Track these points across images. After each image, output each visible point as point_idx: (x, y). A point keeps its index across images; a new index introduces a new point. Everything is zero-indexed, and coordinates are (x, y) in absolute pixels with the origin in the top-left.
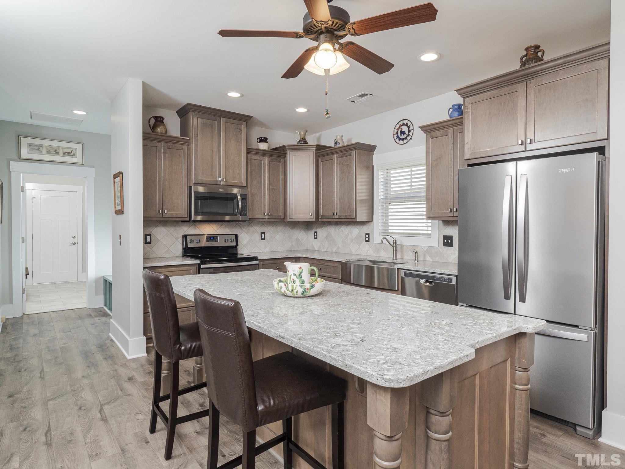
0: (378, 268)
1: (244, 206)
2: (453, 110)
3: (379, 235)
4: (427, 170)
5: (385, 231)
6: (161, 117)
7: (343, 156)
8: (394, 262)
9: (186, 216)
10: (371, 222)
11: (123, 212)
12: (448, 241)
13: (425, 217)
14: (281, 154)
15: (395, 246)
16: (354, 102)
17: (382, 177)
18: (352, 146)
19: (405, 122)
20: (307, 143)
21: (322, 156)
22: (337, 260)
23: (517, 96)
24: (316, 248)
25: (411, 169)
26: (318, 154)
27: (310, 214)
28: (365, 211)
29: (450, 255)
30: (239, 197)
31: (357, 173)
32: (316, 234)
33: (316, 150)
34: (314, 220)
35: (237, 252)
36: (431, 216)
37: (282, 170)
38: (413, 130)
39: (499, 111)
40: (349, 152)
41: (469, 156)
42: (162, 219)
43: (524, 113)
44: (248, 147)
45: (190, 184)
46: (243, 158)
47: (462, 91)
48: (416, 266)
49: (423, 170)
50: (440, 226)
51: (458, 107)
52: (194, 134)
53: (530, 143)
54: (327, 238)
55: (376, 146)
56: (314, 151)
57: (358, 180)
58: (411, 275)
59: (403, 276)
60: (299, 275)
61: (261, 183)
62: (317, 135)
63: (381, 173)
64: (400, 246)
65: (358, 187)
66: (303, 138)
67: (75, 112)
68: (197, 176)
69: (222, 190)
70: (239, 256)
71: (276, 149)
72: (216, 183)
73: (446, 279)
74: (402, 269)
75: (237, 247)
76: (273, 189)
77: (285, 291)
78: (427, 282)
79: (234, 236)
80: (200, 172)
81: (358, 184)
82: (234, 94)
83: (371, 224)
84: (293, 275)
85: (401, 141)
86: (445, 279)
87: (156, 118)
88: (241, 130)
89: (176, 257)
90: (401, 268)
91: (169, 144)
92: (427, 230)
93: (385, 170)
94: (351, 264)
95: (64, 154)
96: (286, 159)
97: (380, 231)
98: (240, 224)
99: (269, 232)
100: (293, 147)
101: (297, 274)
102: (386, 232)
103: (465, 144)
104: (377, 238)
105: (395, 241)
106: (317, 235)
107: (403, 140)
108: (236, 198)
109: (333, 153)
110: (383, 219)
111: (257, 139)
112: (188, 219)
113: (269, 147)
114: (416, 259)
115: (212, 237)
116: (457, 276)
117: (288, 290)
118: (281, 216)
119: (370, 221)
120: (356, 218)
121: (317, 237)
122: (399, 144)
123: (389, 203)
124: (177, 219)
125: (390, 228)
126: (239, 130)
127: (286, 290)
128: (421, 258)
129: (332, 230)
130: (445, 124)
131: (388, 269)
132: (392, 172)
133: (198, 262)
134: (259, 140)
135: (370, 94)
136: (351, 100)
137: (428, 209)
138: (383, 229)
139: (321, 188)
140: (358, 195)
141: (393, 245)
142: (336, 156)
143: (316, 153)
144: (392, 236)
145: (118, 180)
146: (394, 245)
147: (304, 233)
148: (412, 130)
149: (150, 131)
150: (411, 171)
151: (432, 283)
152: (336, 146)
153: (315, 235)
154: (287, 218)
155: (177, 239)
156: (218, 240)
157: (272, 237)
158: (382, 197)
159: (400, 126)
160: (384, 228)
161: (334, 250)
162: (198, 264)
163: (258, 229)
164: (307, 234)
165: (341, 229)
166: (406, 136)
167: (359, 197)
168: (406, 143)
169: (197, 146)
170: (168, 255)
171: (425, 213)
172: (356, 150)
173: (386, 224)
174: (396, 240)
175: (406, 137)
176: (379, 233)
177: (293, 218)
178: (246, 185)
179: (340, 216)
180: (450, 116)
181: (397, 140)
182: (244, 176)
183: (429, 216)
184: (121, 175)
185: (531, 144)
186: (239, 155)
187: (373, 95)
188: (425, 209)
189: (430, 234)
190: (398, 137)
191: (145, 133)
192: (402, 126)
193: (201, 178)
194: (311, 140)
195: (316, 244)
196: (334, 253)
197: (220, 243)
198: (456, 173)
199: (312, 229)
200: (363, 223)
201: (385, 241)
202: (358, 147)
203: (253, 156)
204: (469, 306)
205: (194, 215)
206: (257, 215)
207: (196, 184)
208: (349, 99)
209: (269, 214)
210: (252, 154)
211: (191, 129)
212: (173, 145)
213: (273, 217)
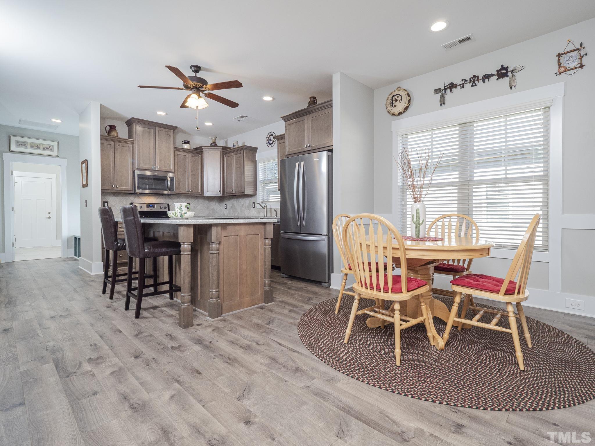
1: (172, 184)
4: (278, 162)
6: (114, 126)
9: (132, 190)
11: (88, 185)
14: (199, 152)
16: (239, 121)
18: (242, 148)
19: (272, 133)
20: (217, 145)
21: (226, 153)
23: (305, 122)
24: (226, 215)
26: (224, 152)
27: (219, 191)
28: (252, 189)
30: (169, 179)
31: (245, 164)
34: (222, 195)
37: (200, 162)
40: (240, 151)
41: (287, 153)
42: (114, 191)
44: (175, 147)
45: (134, 170)
46: (172, 153)
47: (284, 118)
52: (137, 137)
53: (309, 147)
54: (232, 207)
55: (258, 148)
56: (221, 150)
57: (246, 169)
61: (185, 170)
62: (225, 140)
63: (261, 164)
64: (268, 209)
66: (213, 142)
67: (53, 120)
68: (138, 165)
69: (156, 174)
71: (196, 149)
72: (152, 169)
76: (193, 175)
79: (167, 205)
80: (141, 161)
81: (245, 171)
82: (161, 113)
83: (256, 196)
87: (111, 126)
88: (170, 135)
91: (119, 143)
93: (263, 163)
95: (44, 148)
96: (203, 155)
97: (260, 201)
98: (171, 197)
99: (193, 203)
101: (179, 207)
103: (286, 146)
105: (266, 206)
106: (226, 206)
107: (271, 144)
108: (166, 179)
109: (232, 152)
110: (262, 193)
112: (133, 192)
113: (190, 147)
114: (276, 215)
115: (151, 205)
118: (199, 192)
119: (254, 195)
120: (244, 192)
122: (269, 147)
123: (265, 183)
124: (126, 192)
126: (168, 136)
127: (172, 215)
129: (234, 202)
134: (183, 142)
135: (246, 116)
136: (237, 119)
137: (279, 186)
139: (225, 174)
140: (245, 178)
142: (234, 154)
143: (222, 152)
144: (264, 204)
145: (84, 165)
146: (265, 208)
149: (106, 135)
152: (233, 147)
154: (204, 194)
156: (155, 207)
157: (194, 207)
158: (261, 179)
159: (270, 136)
161: (236, 215)
163: (185, 201)
164: (220, 205)
168: (273, 146)
169: (139, 145)
172: (245, 150)
175: (272, 142)
177: (208, 194)
178: (173, 171)
179: (236, 192)
181: (268, 144)
182: (172, 165)
184: (86, 162)
186: (169, 152)
187: (248, 117)
190: (268, 142)
191: (103, 136)
193: (142, 166)
197: (157, 209)
199: (222, 201)
200: (250, 196)
202: (246, 148)
203: (179, 153)
204: (286, 232)
205: (137, 189)
206: (182, 191)
207: (138, 169)
208: (235, 119)
209: (191, 191)
210: (178, 151)
211: (135, 134)
212: (122, 144)
213: (194, 193)
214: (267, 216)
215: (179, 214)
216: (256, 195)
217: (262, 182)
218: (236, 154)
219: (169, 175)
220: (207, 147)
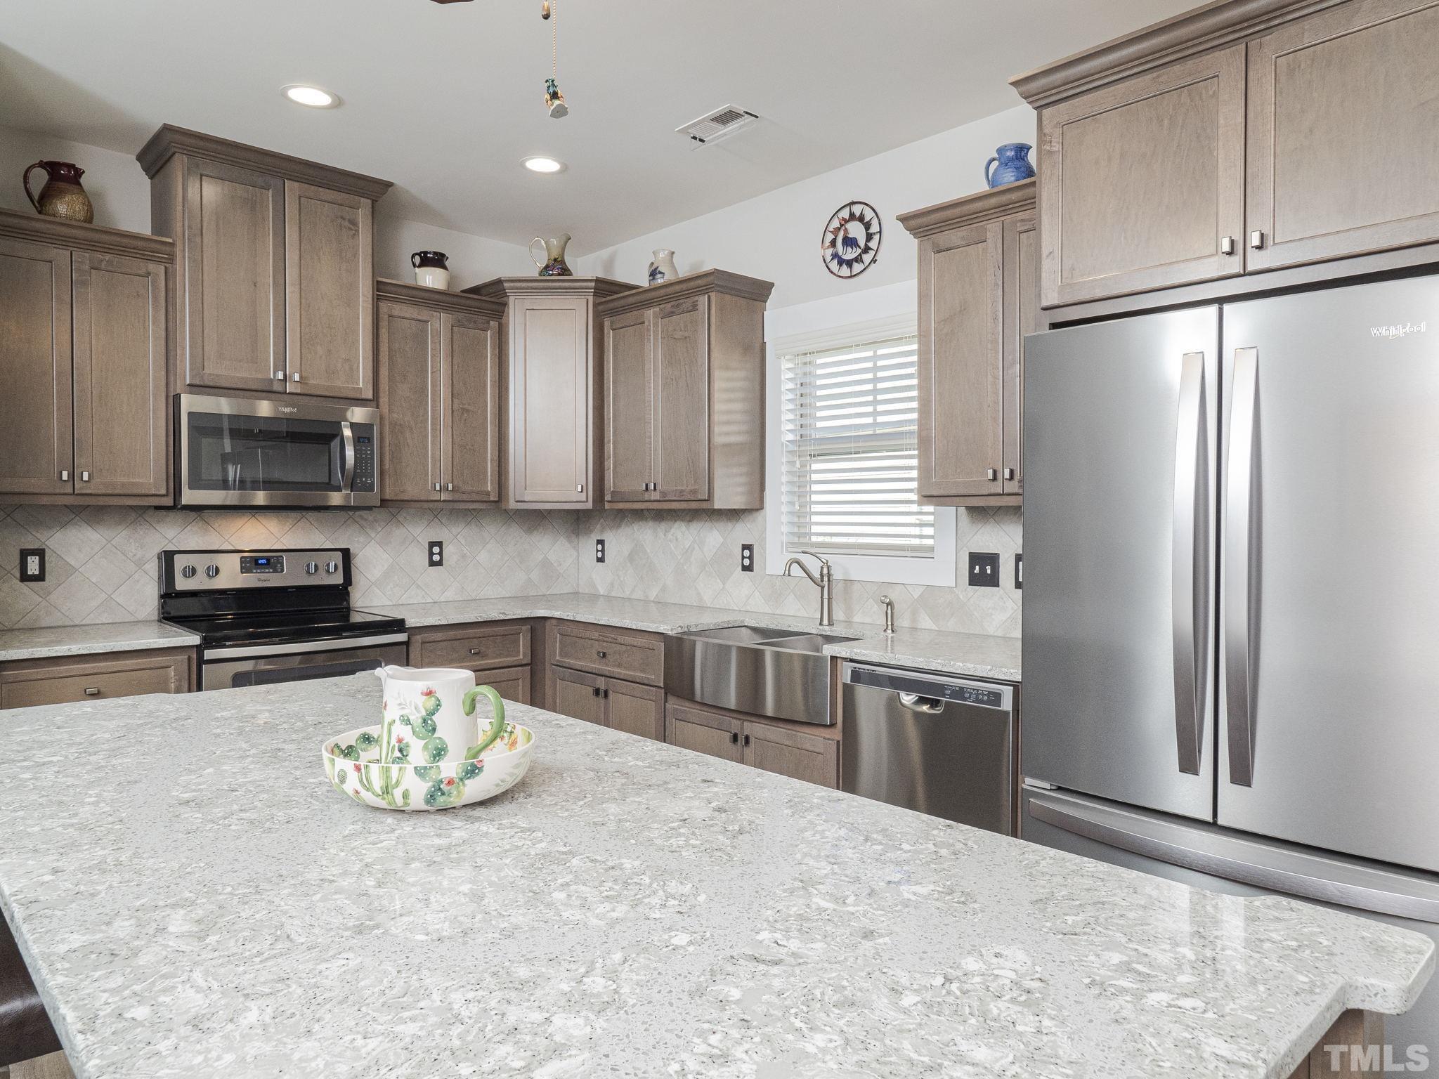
0: (777, 656)
1: (365, 462)
2: (1001, 164)
3: (782, 551)
4: (923, 353)
5: (800, 539)
6: (74, 167)
7: (672, 312)
8: (824, 633)
9: (163, 492)
10: (757, 510)
12: (983, 570)
13: (914, 497)
14: (490, 306)
15: (826, 583)
16: (701, 140)
17: (791, 375)
18: (700, 282)
19: (857, 210)
20: (571, 274)
21: (614, 312)
22: (652, 627)
23: (1214, 92)
24: (600, 589)
25: (875, 352)
26: (601, 308)
27: (576, 488)
28: (743, 480)
29: (990, 610)
30: (347, 432)
31: (715, 363)
32: (600, 547)
33: (595, 294)
34: (590, 505)
35: (349, 604)
36: (935, 493)
37: (492, 355)
38: (880, 232)
39: (1155, 146)
40: (690, 301)
41: (1056, 295)
42: (72, 501)
43: (1239, 148)
44: (380, 279)
45: (175, 390)
46: (363, 310)
47: (1033, 86)
48: (889, 649)
49: (910, 353)
50: (960, 524)
51: (1016, 152)
52: (190, 227)
53: (1259, 248)
54: (631, 558)
55: (772, 285)
56: (591, 299)
57: (717, 385)
58: (875, 680)
59: (849, 682)
60: (425, 721)
61: (424, 389)
62: (604, 253)
63: (786, 365)
64: (841, 585)
65: (717, 407)
66: (555, 260)
68: (199, 363)
70: (356, 618)
71: (475, 290)
72: (267, 388)
73: (983, 695)
74: (845, 659)
75: (349, 588)
76: (464, 412)
77: (357, 792)
78: (921, 701)
79: (340, 554)
80: (211, 349)
81: (717, 396)
82: (310, 96)
83: (759, 516)
84: (398, 722)
85: (844, 266)
86: (977, 694)
87: (53, 168)
88: (354, 223)
89: (138, 622)
90: (844, 655)
91: (99, 256)
92: (921, 537)
93: (798, 355)
94: (695, 641)
96: (504, 320)
97: (785, 539)
98: (361, 517)
99: (455, 540)
100: (524, 285)
101: (416, 718)
102: (802, 540)
103: (1044, 256)
104: (773, 559)
105: (825, 571)
106: (603, 551)
107: (849, 264)
108: (333, 436)
109: (647, 304)
110: (792, 503)
111: (413, 257)
112: (169, 501)
113: (450, 283)
114: (890, 623)
115: (262, 558)
116: (1016, 686)
117: (368, 790)
118: (488, 494)
119: (754, 508)
120: (710, 498)
121: (603, 554)
122: (840, 277)
123: (810, 455)
124: (130, 502)
125: (815, 529)
126: (346, 223)
127: (360, 788)
128: (903, 622)
129: (647, 535)
130: (978, 205)
131: (806, 658)
132: (820, 361)
133: (195, 639)
134: (417, 259)
135: (747, 113)
136: (694, 132)
137: (925, 472)
138: (793, 534)
139: (609, 408)
140: (717, 429)
141: (822, 581)
142: (654, 313)
143: (595, 305)
144: (818, 555)
146: (824, 581)
147: (567, 545)
148: (878, 235)
150: (876, 358)
151: (937, 706)
152: (652, 283)
153: (598, 551)
154: (508, 501)
155: (140, 564)
156: (282, 566)
157: (464, 556)
158: (790, 437)
159: (843, 223)
160: (796, 530)
161: (653, 594)
162: (197, 646)
163: (420, 533)
164: (574, 547)
165: (673, 531)
166: (859, 251)
167: (720, 434)
168: (862, 271)
169: (198, 265)
170: (105, 618)
171: (914, 485)
172: (713, 295)
173: (801, 515)
174: (829, 568)
175: (860, 255)
176: (782, 543)
177: (526, 500)
178: (370, 396)
179: (663, 493)
180: (992, 182)
181: (834, 265)
182: (363, 369)
183: (928, 494)
185: (1262, 252)
186: (351, 303)
187: (757, 117)
188: (914, 474)
189: (931, 549)
190: (835, 254)
191: (6, 214)
192: (846, 221)
193: (216, 370)
194: (585, 266)
195: (600, 578)
196: (652, 604)
197: (289, 576)
198: (1010, 357)
199: (589, 531)
200: (734, 514)
201: (796, 570)
202: (719, 286)
203: (398, 309)
204: (1060, 789)
205: (190, 488)
206: (412, 491)
207: (195, 388)
208: (684, 131)
209: (450, 488)
210: (395, 300)
211: (179, 208)
212: (116, 259)
213: (465, 497)
214: (831, 624)
215: (418, 791)
216: (761, 508)
217: (792, 447)
218: (672, 314)
219: (349, 414)
220: (526, 285)
